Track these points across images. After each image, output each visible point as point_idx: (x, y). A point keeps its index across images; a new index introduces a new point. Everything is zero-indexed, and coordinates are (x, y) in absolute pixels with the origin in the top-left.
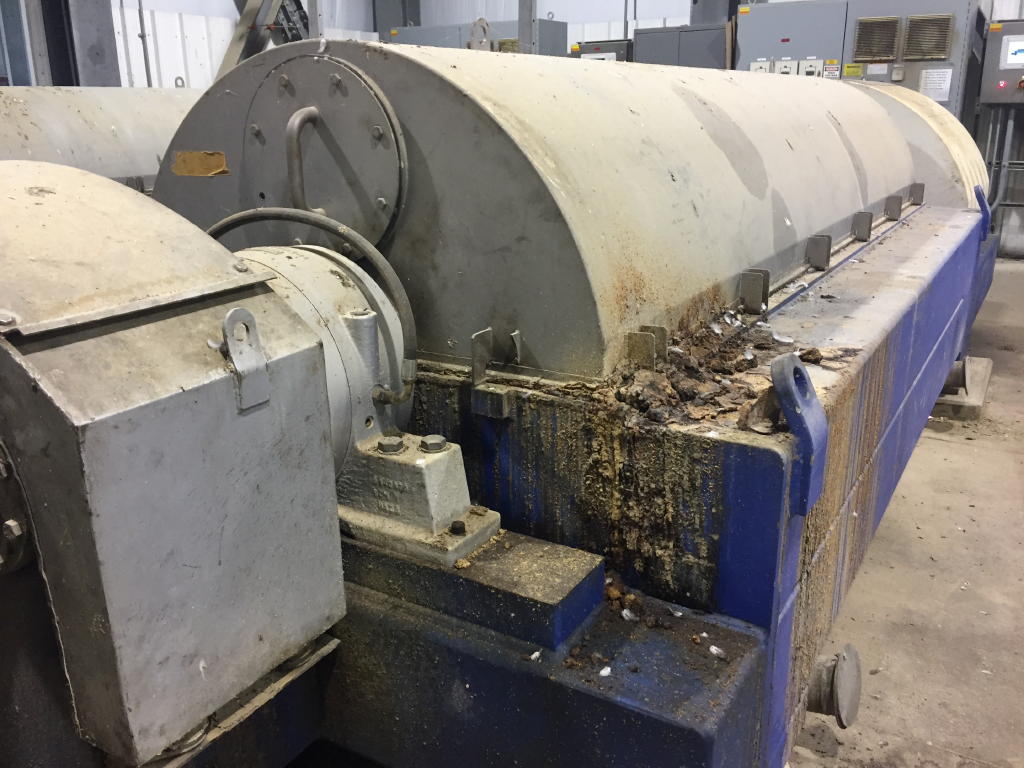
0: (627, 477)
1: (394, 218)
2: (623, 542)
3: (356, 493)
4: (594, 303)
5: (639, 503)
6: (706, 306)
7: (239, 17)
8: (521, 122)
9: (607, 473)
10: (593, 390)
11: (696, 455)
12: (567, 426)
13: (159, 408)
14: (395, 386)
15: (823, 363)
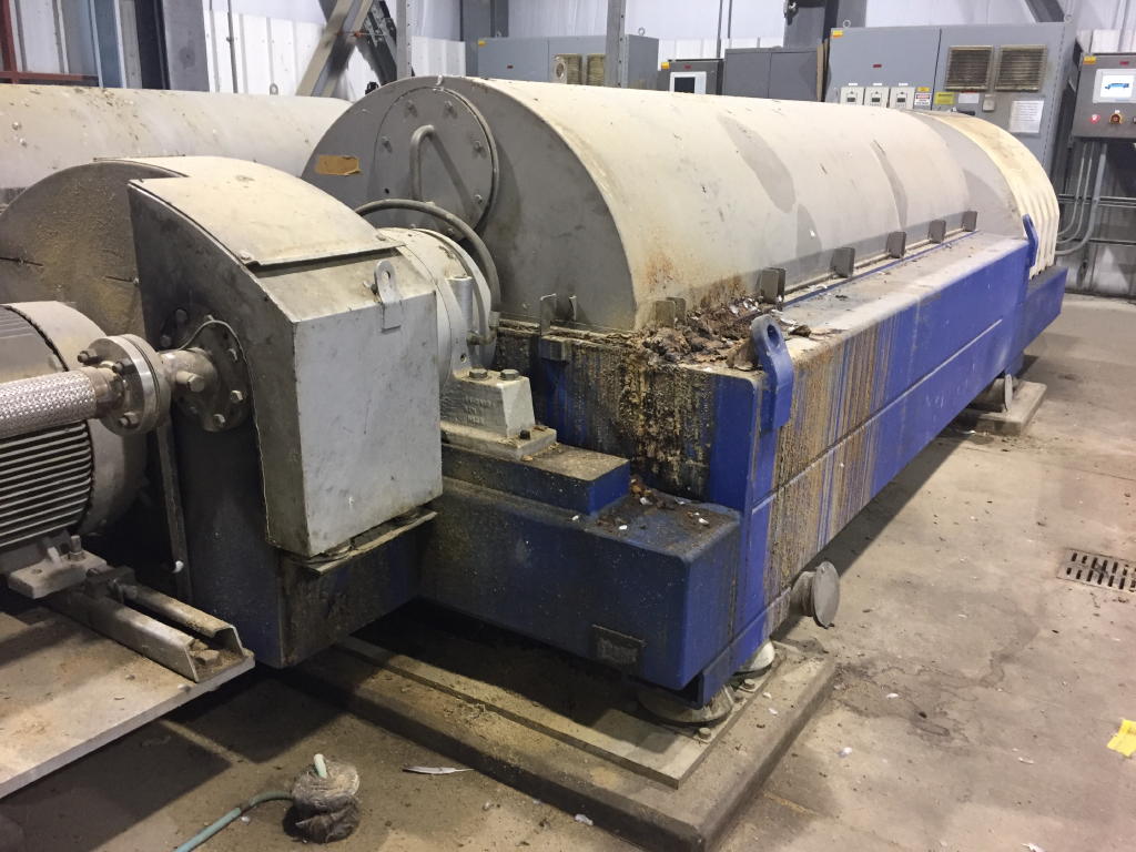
0: (649, 403)
1: (487, 209)
2: (645, 453)
3: (450, 410)
4: (630, 275)
5: (656, 423)
6: (727, 291)
7: (325, 23)
8: (583, 142)
9: (635, 401)
10: (626, 339)
11: (697, 385)
12: (608, 366)
13: (336, 319)
14: (483, 332)
15: (810, 336)
